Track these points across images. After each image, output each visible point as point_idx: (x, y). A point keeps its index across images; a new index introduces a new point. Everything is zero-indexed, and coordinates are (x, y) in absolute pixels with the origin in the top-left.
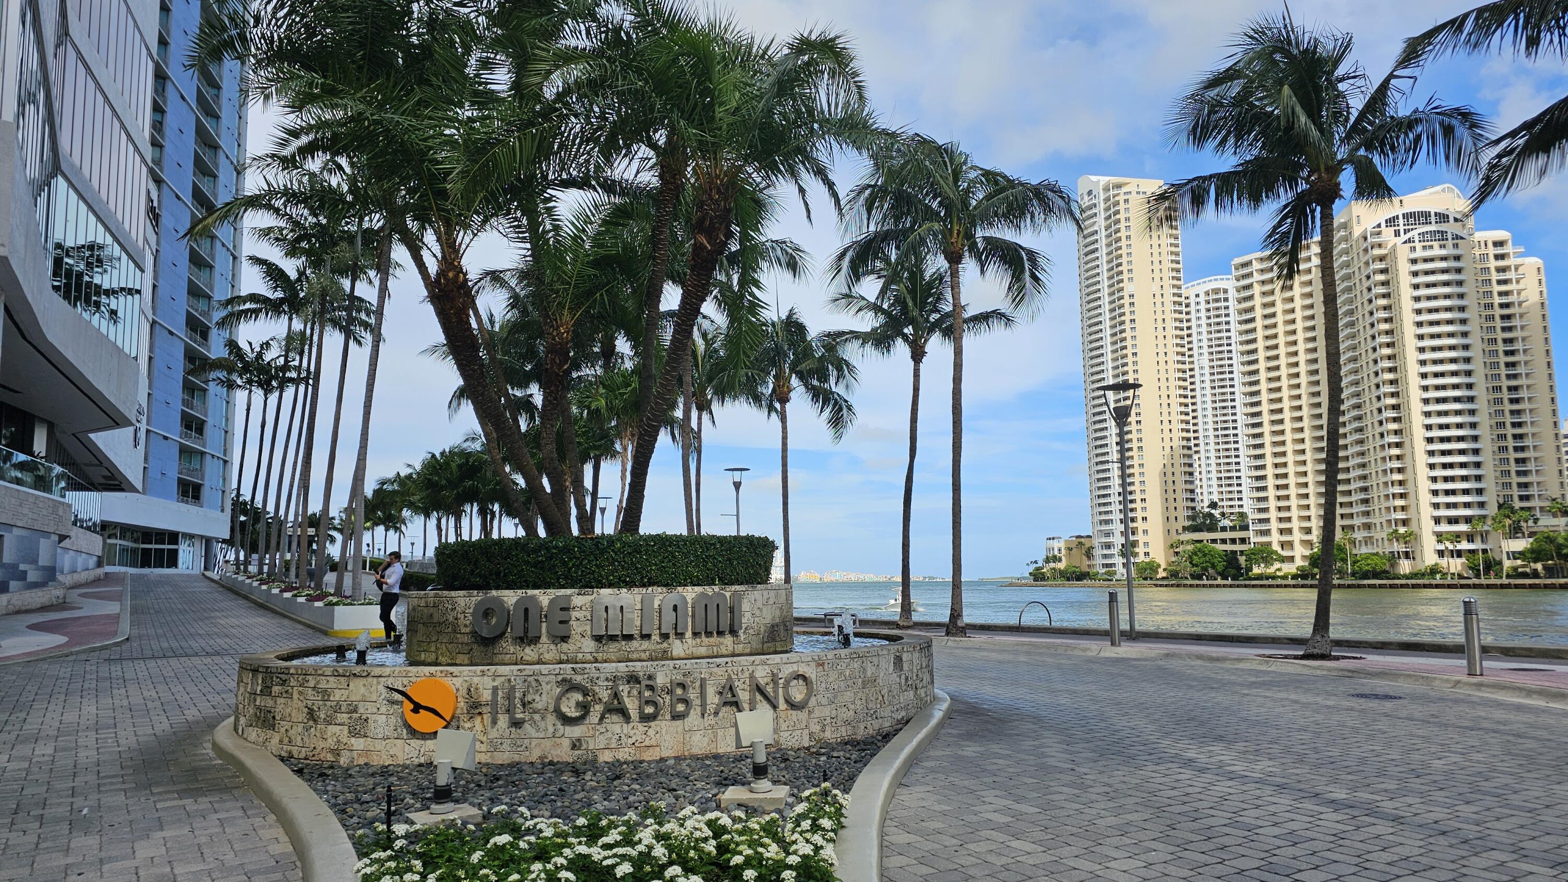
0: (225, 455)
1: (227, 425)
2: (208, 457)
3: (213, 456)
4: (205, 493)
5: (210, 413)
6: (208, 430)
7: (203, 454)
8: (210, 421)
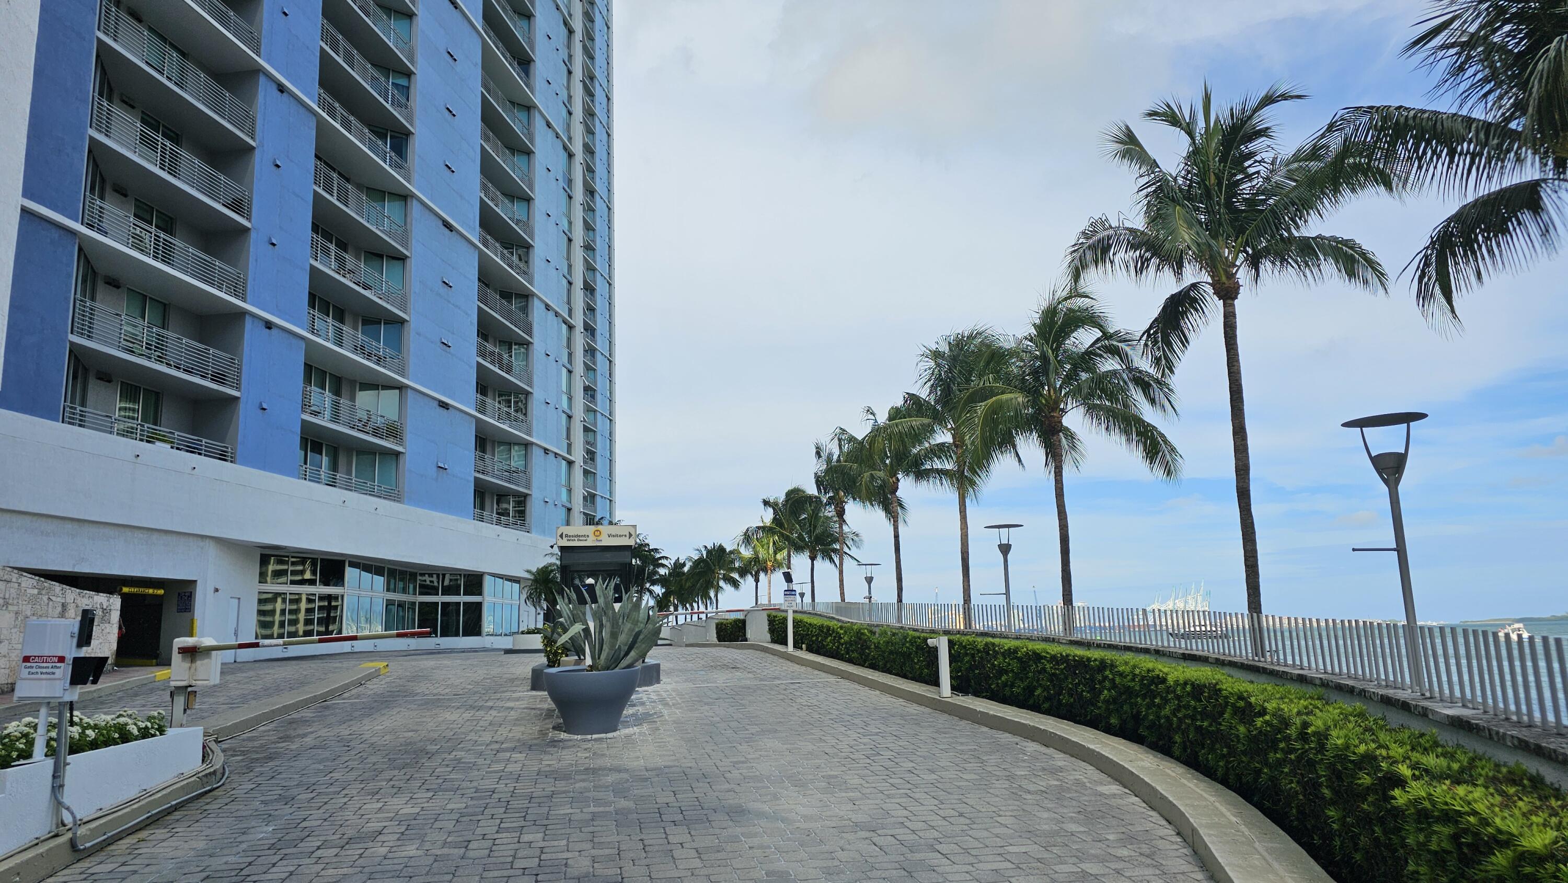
0: (569, 452)
1: (570, 407)
2: (536, 453)
3: (546, 451)
4: (534, 508)
5: (536, 379)
6: (536, 406)
7: (527, 445)
8: (538, 394)
